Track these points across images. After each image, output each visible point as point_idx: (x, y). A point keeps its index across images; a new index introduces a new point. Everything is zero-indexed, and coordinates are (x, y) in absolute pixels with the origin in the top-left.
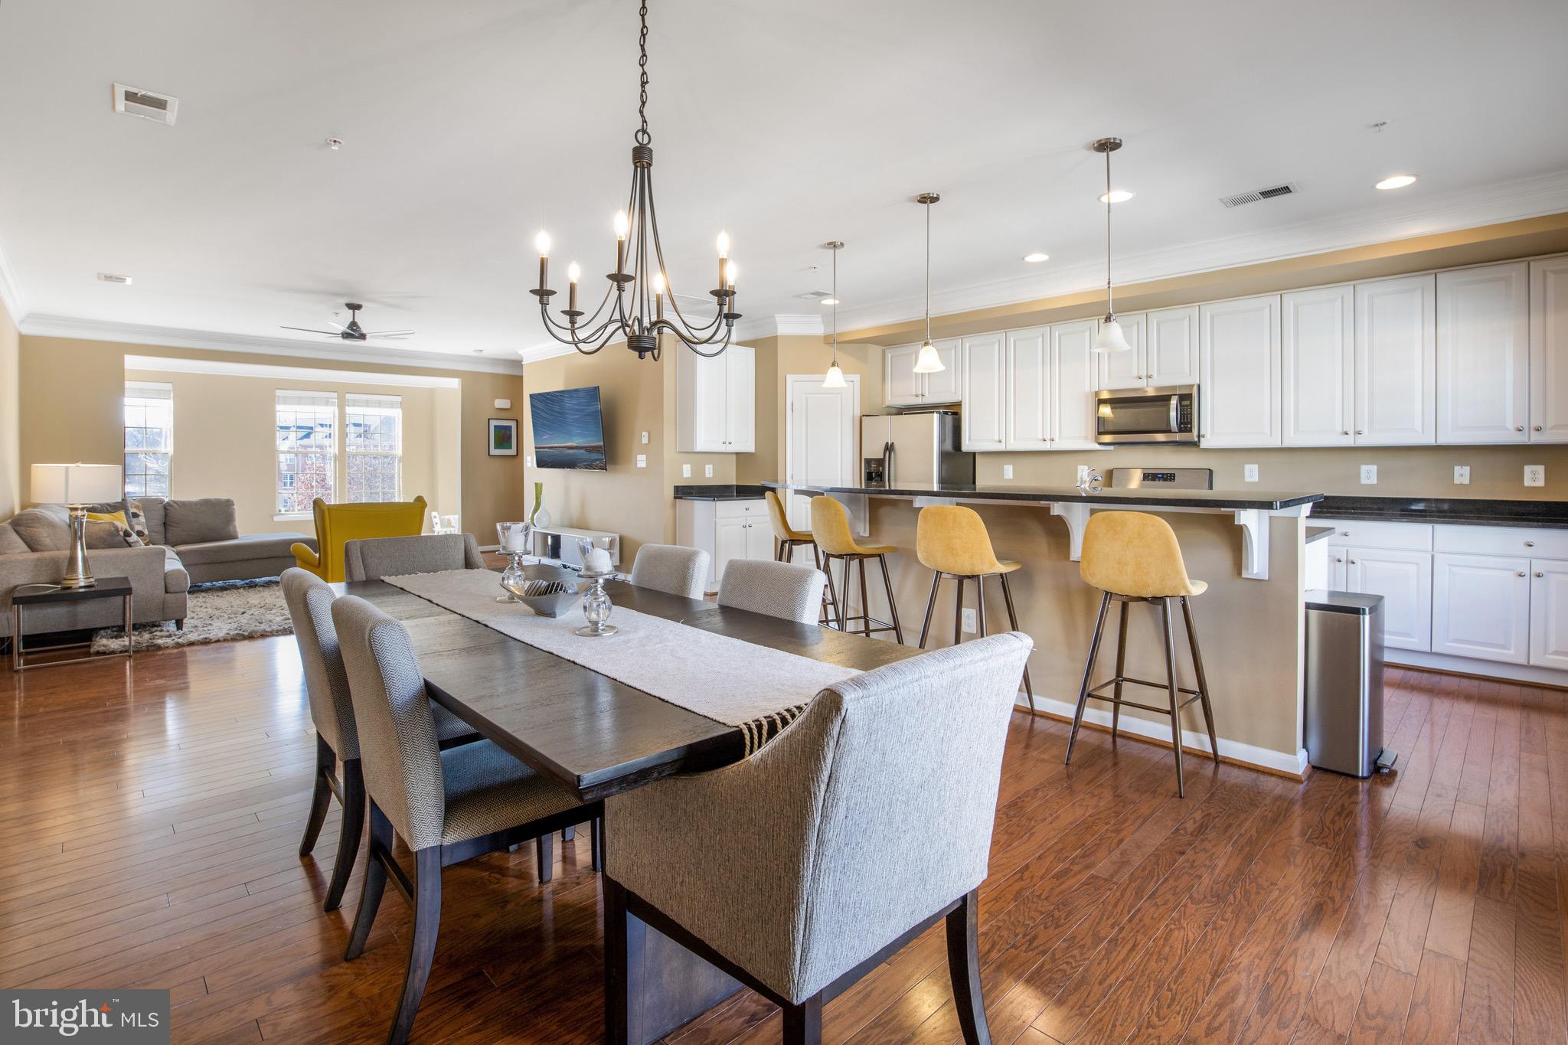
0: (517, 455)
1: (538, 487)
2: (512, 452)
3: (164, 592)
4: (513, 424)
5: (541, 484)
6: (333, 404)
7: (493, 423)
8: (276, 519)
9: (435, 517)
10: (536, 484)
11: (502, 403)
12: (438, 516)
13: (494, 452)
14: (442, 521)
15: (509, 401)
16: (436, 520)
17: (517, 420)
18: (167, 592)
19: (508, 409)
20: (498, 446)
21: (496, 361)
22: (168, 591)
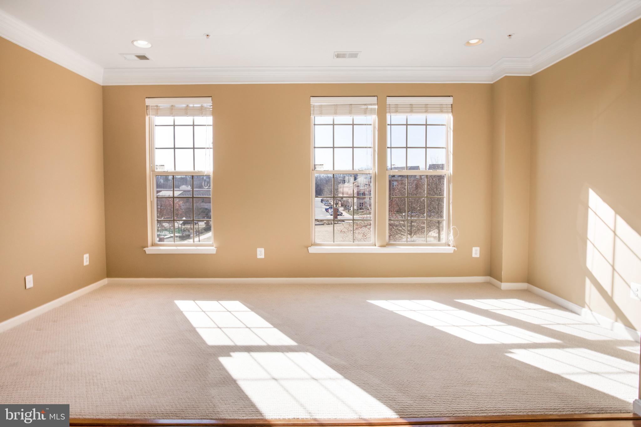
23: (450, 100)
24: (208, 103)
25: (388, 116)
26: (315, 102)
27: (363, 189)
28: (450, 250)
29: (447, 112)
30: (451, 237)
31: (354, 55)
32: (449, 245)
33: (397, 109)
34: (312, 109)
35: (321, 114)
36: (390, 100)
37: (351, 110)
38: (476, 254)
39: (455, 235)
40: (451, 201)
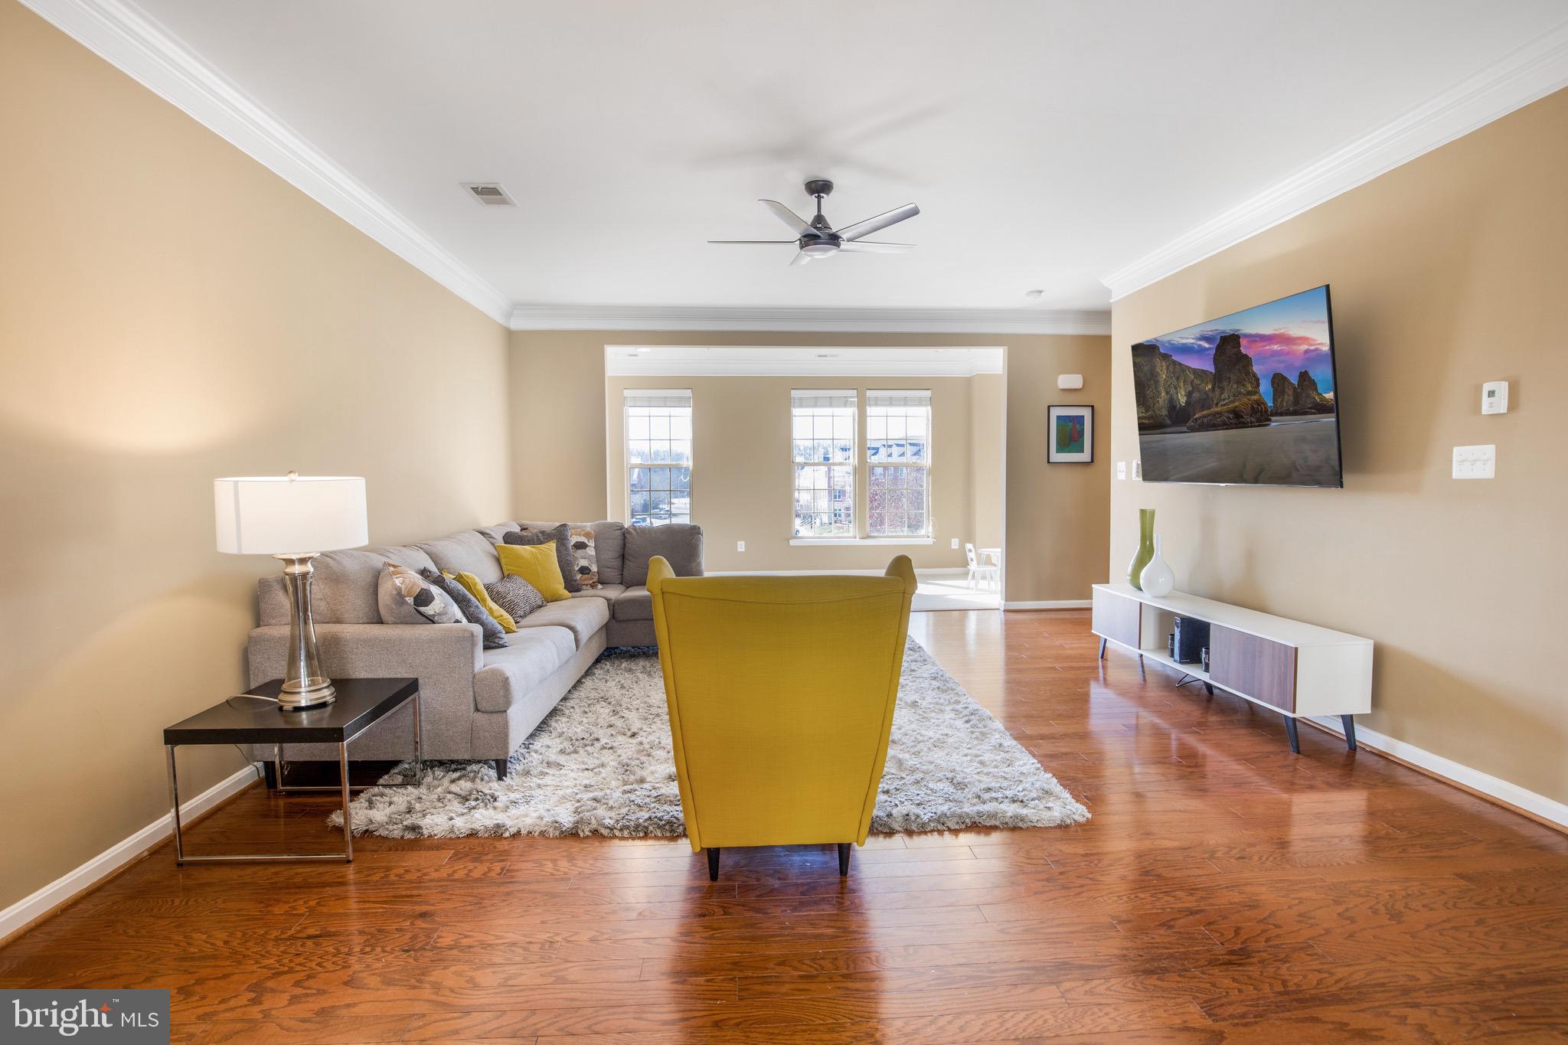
0: (1092, 461)
1: (1147, 519)
2: (1085, 456)
3: (472, 709)
4: (1086, 413)
5: (1153, 513)
6: (852, 404)
7: (1056, 412)
8: (792, 543)
9: (970, 551)
10: (1143, 512)
11: (1071, 380)
12: (973, 550)
13: (1056, 457)
14: (979, 556)
15: (1080, 376)
16: (972, 555)
17: (1093, 407)
18: (477, 710)
19: (1081, 389)
20: (1062, 447)
21: (1060, 315)
22: (479, 707)
23: (928, 394)
24: (688, 393)
25: (868, 409)
26: (795, 393)
27: (842, 481)
28: (930, 541)
29: (926, 405)
30: (930, 529)
31: (836, 356)
32: (928, 537)
33: (877, 402)
34: (792, 401)
35: (801, 406)
36: (869, 393)
37: (831, 402)
38: (955, 545)
39: (934, 526)
40: (930, 500)
